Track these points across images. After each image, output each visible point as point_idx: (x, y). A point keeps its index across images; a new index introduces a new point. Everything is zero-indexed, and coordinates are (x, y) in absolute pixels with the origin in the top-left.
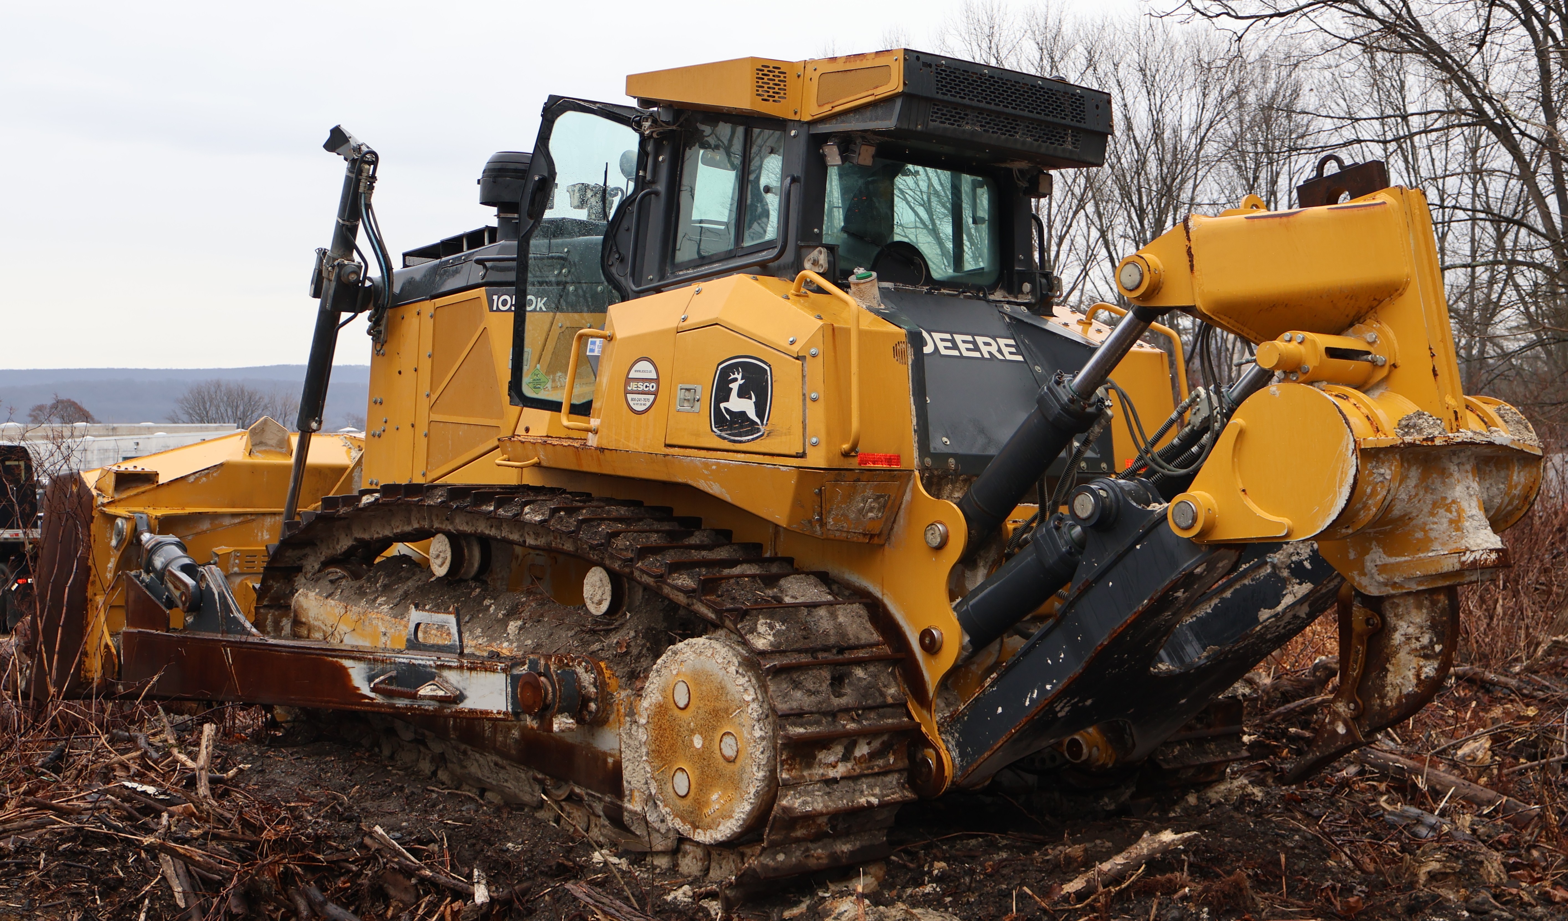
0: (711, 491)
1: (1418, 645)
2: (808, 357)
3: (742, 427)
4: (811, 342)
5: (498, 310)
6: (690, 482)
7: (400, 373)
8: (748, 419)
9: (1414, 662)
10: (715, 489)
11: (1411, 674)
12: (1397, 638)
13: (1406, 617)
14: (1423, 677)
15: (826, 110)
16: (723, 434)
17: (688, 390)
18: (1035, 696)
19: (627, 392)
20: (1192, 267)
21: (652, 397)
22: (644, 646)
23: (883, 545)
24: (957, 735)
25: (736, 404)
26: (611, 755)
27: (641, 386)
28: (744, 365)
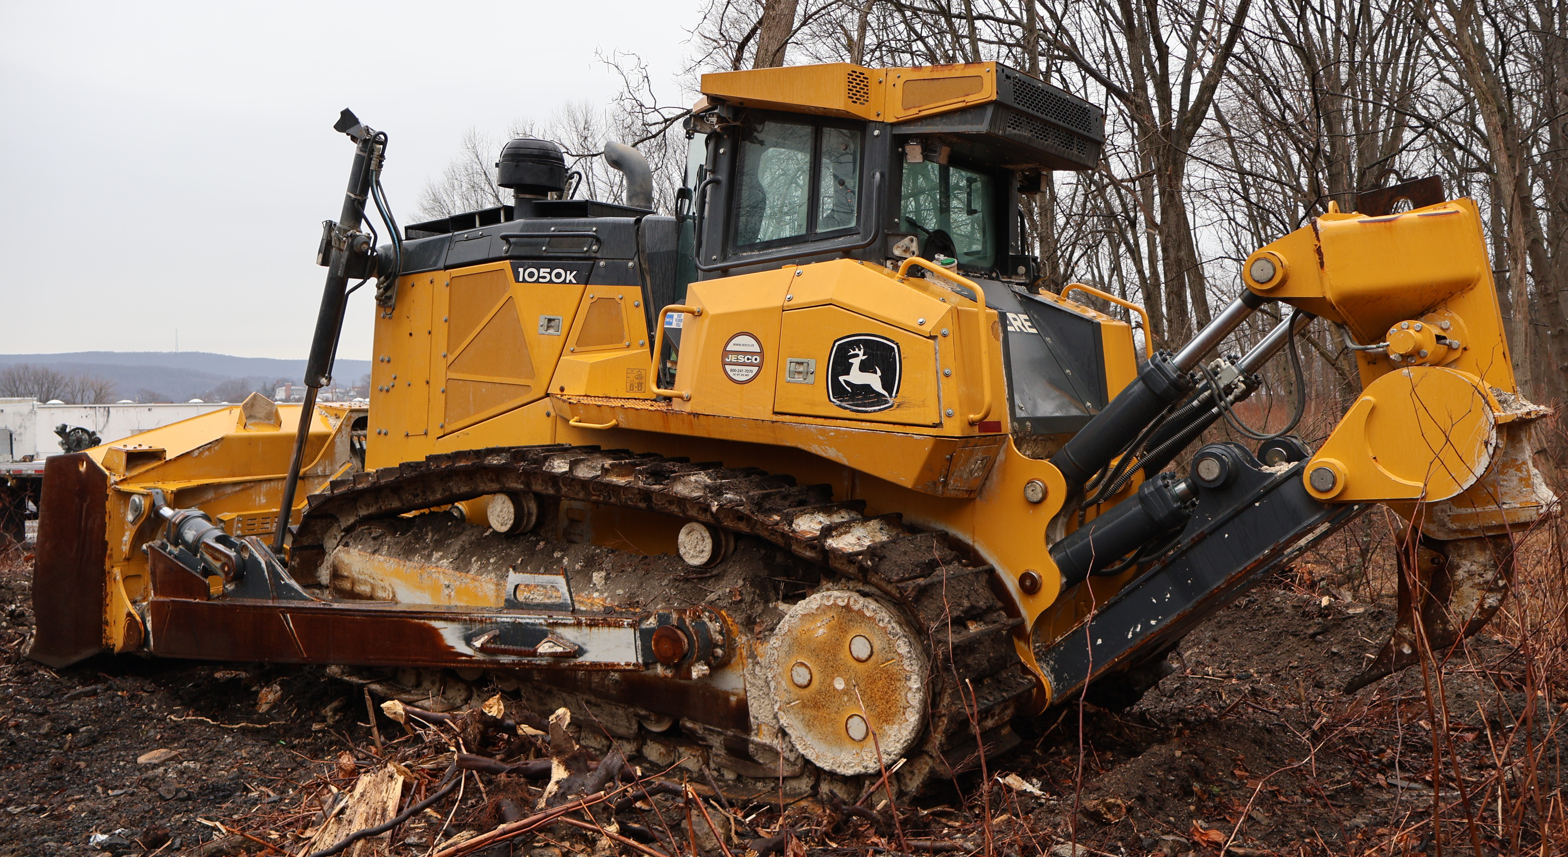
0: (824, 455)
1: (1481, 580)
2: (940, 337)
3: (865, 398)
4: (941, 323)
5: (524, 281)
6: (800, 446)
7: (411, 334)
8: (874, 391)
9: (1478, 594)
10: (830, 453)
11: (1474, 605)
12: (1461, 574)
13: (1470, 557)
14: (1486, 606)
15: (913, 113)
16: (844, 404)
17: (802, 363)
18: (1138, 629)
19: (724, 364)
20: (1322, 264)
21: (755, 369)
22: (754, 593)
23: (974, 499)
24: (1052, 663)
25: (856, 377)
26: (734, 694)
27: (741, 359)
28: (866, 343)
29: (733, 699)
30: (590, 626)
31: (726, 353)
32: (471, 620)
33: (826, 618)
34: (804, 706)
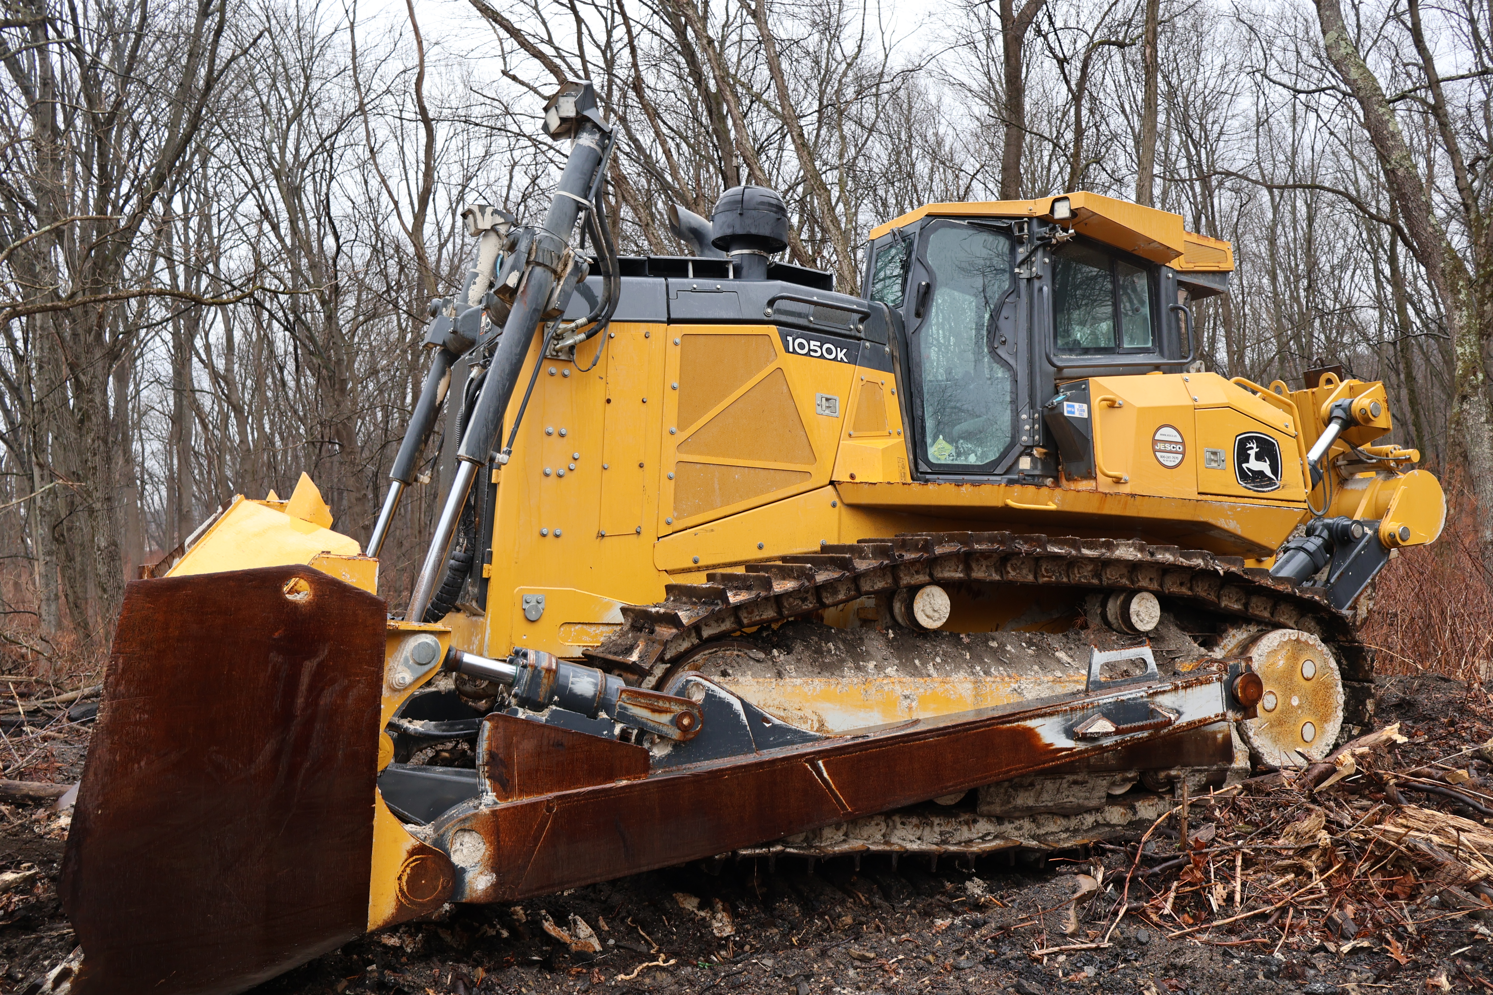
0: (1226, 527)
3: (1262, 481)
7: (608, 401)
8: (1266, 476)
10: (1231, 525)
16: (1248, 486)
17: (1213, 453)
19: (1155, 451)
21: (1180, 456)
25: (1254, 464)
27: (1169, 447)
28: (1256, 438)
29: (1220, 736)
30: (1185, 688)
31: (1155, 442)
32: (1072, 709)
33: (1284, 652)
34: (1272, 726)
